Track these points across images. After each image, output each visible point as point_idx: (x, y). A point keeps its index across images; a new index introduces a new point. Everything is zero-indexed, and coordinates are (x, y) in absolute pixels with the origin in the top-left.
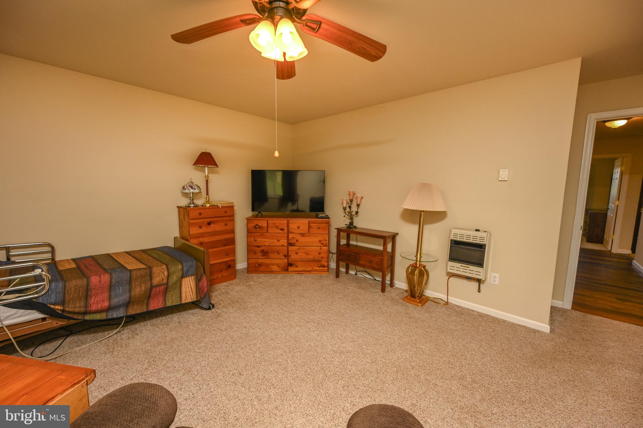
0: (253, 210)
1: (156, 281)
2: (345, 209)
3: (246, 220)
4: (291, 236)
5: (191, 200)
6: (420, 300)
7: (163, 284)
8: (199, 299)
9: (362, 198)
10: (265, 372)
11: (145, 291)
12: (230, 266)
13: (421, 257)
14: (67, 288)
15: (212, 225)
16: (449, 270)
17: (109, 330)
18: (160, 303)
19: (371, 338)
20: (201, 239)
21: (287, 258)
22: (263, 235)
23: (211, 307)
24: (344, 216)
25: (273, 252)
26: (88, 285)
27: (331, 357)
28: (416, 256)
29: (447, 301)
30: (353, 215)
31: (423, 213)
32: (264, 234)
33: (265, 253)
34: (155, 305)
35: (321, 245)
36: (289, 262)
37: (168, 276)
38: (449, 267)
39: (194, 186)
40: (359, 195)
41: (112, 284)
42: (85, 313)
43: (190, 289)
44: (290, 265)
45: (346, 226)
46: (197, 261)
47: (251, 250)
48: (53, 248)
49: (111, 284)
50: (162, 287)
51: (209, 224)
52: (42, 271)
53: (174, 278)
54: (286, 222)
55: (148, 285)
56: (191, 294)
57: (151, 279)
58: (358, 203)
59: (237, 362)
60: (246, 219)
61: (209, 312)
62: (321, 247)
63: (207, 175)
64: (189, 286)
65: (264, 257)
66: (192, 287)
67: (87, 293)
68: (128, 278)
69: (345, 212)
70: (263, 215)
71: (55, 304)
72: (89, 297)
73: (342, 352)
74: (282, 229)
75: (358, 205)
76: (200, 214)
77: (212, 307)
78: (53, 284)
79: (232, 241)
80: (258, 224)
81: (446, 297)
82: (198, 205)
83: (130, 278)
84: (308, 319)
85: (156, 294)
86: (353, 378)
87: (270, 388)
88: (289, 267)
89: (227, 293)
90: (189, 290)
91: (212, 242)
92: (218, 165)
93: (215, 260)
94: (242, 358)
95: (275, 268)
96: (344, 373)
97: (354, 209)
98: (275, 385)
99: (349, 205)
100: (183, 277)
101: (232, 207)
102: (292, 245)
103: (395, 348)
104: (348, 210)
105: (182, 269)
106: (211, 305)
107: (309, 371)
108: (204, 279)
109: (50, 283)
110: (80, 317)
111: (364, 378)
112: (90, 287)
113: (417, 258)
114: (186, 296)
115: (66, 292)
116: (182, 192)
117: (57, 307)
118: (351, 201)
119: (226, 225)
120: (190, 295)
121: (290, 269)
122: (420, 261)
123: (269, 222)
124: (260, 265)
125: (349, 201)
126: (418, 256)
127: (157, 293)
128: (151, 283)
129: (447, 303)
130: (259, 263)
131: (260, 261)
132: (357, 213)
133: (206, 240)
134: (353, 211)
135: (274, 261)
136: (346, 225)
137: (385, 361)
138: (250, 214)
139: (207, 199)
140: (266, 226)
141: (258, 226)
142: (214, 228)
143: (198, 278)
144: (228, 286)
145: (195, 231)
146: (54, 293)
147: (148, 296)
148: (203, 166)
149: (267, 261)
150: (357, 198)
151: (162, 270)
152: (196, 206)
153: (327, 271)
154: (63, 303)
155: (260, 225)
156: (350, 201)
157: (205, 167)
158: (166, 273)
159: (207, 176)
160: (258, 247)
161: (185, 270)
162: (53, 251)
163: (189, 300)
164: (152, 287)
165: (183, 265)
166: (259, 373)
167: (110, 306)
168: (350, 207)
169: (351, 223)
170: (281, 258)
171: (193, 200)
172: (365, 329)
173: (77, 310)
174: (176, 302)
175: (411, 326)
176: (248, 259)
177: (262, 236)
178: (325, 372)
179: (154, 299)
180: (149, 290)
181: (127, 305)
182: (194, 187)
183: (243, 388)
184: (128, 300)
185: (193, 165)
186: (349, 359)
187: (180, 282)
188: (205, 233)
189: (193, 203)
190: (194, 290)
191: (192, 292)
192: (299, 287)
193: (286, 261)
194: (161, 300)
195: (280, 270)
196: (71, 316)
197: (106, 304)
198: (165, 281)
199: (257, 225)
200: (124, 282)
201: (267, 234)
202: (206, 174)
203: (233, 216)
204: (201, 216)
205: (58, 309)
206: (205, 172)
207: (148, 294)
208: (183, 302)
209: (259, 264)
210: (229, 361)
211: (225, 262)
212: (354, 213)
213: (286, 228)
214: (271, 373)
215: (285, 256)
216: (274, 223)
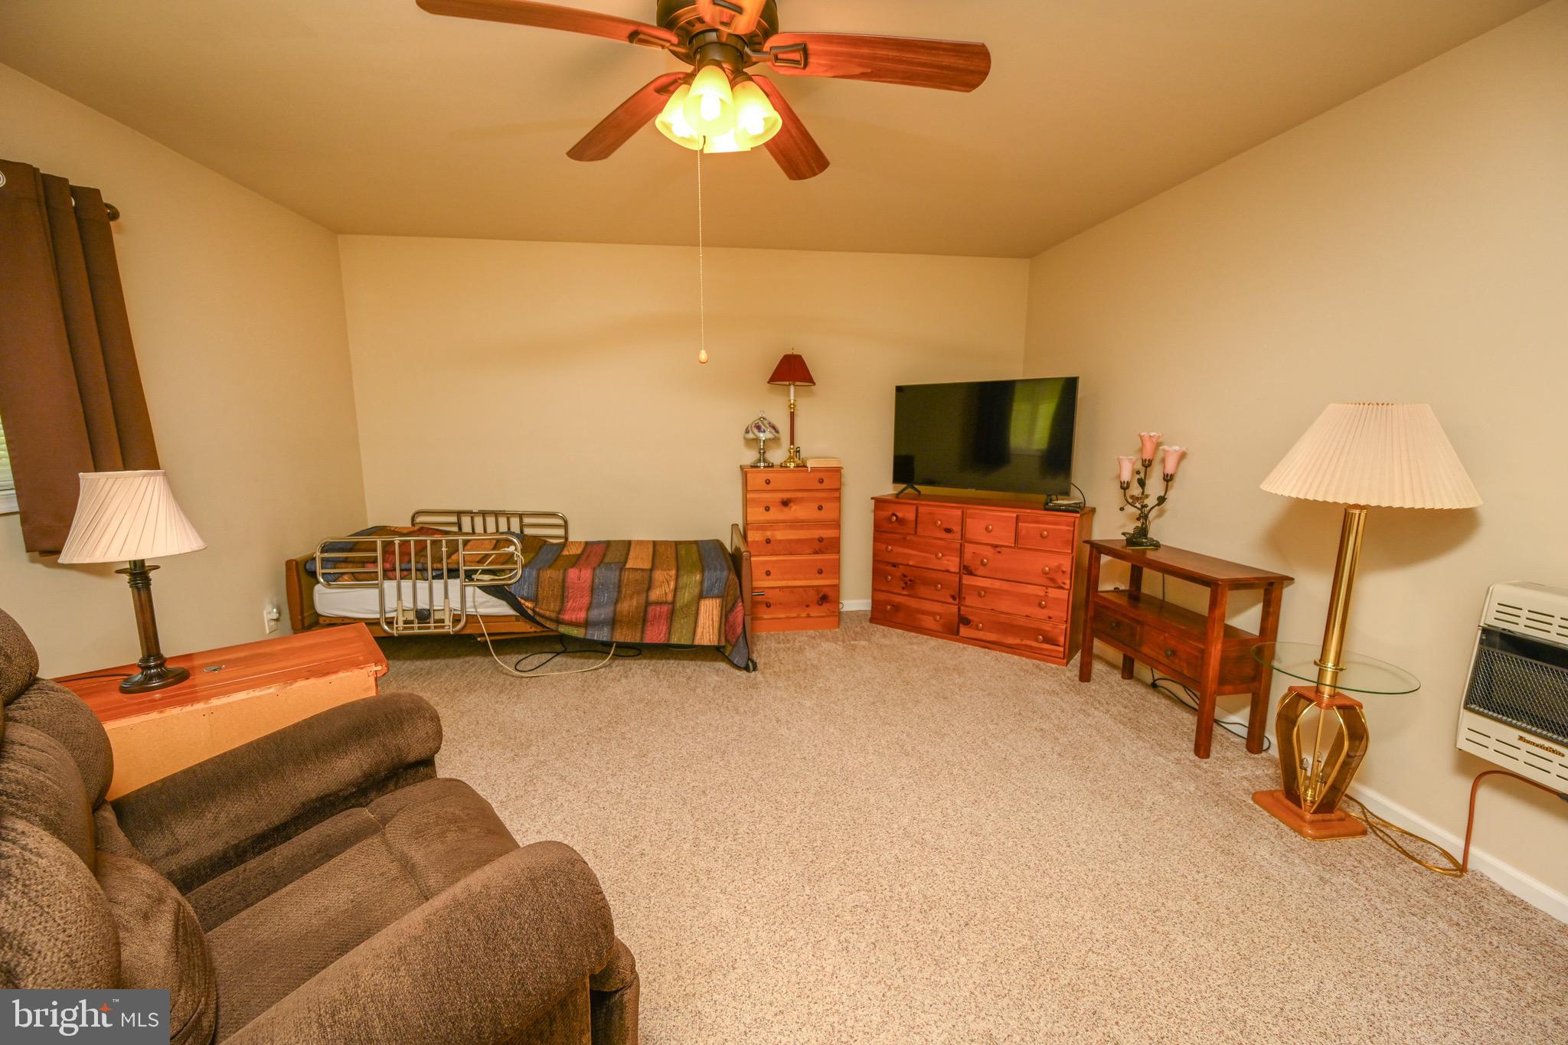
0: (897, 479)
1: (655, 594)
2: (1125, 487)
3: (873, 501)
4: (969, 549)
5: (760, 453)
6: (1319, 817)
7: (666, 603)
8: (723, 643)
9: (1183, 456)
10: (743, 807)
11: (637, 608)
12: (828, 598)
13: (1338, 669)
14: (540, 579)
15: (794, 507)
16: (1463, 745)
17: (596, 658)
18: (662, 635)
19: (1031, 847)
20: (768, 534)
21: (957, 602)
22: (905, 538)
23: (750, 666)
24: (1122, 509)
25: (926, 582)
26: (564, 581)
27: (889, 841)
28: (1321, 663)
29: (1461, 861)
30: (1148, 508)
31: (1357, 512)
32: (909, 538)
33: (909, 582)
34: (655, 634)
35: (1048, 583)
36: (962, 613)
37: (676, 589)
38: (1464, 733)
39: (764, 425)
40: (1173, 449)
41: (595, 586)
42: (558, 622)
43: (711, 622)
44: (965, 621)
45: (1124, 538)
46: (730, 572)
47: (881, 569)
48: (566, 522)
49: (593, 586)
50: (665, 608)
51: (785, 503)
52: (516, 549)
53: (686, 596)
54: (959, 513)
55: (642, 600)
56: (711, 631)
57: (649, 589)
58: (1170, 470)
59: (716, 771)
60: (872, 498)
61: (744, 674)
62: (1047, 587)
63: (792, 402)
64: (711, 617)
65: (905, 593)
66: (714, 619)
67: (563, 592)
68: (616, 581)
69: (1125, 495)
70: (922, 493)
71: (527, 599)
72: (566, 600)
73: (923, 843)
74: (948, 531)
75: (1168, 479)
76: (768, 482)
77: (751, 668)
78: (527, 570)
79: (832, 546)
80: (898, 514)
81: (1462, 843)
82: (773, 464)
83: (620, 581)
84: (913, 748)
85: (655, 615)
86: (897, 902)
87: (727, 837)
88: (961, 625)
89: (801, 650)
90: (709, 623)
91: (790, 541)
92: (815, 381)
93: (795, 579)
94: (729, 768)
95: (928, 622)
96: (884, 882)
97: (1155, 487)
98: (740, 836)
99: (1138, 476)
100: (701, 596)
101: (837, 471)
102: (971, 573)
103: (1080, 898)
104: (1136, 490)
105: (702, 582)
106: (750, 663)
107: (819, 843)
108: (739, 608)
109: (522, 568)
110: (552, 626)
111: (920, 916)
112: (567, 585)
113: (1321, 673)
114: (703, 632)
115: (540, 585)
116: (745, 438)
117: (527, 604)
118: (1147, 464)
119: (820, 508)
120: (709, 632)
121: (964, 631)
122: (1334, 686)
123: (921, 509)
124: (897, 608)
125: (1139, 466)
126: (1330, 664)
127: (657, 617)
128: (647, 597)
129: (1462, 868)
130: (895, 604)
131: (898, 599)
132: (1161, 500)
133: (780, 535)
134: (1147, 496)
135: (927, 606)
136: (1124, 534)
137: (1015, 910)
138: (888, 488)
139: (790, 452)
140: (914, 519)
141: (897, 517)
142: (797, 512)
143: (726, 606)
144: (814, 638)
145: (757, 514)
146: (527, 583)
147: (643, 619)
148: (787, 383)
149: (913, 603)
150: (1163, 461)
151: (668, 578)
152: (768, 467)
153: (1062, 656)
154: (535, 599)
155: (900, 515)
156: (1143, 465)
157: (790, 385)
158: (672, 585)
159: (794, 405)
160: (894, 565)
161: (706, 585)
162: (566, 526)
163: (706, 642)
164: (648, 604)
165: (703, 575)
166: (731, 805)
167: (587, 620)
168: (1142, 483)
169: (1142, 532)
170: (943, 600)
171: (764, 453)
172: (1035, 822)
173: (548, 614)
174: (685, 641)
175: (1202, 874)
176: (875, 590)
177: (904, 542)
178: (846, 861)
179: (652, 625)
180: (643, 607)
181: (613, 622)
182: (763, 427)
183: (689, 816)
184: (611, 615)
185: (768, 383)
186: (924, 863)
187: (696, 605)
188: (776, 522)
189: (765, 461)
190: (716, 625)
191: (713, 628)
192: (957, 676)
193: (955, 609)
194: (664, 630)
195: (941, 630)
196: (542, 621)
197: (582, 615)
198: (670, 598)
199: (894, 514)
200: (611, 586)
201: (913, 538)
202: (790, 401)
203: (838, 490)
204: (769, 487)
205: (527, 607)
206: (789, 395)
207: (642, 614)
208: (697, 642)
209: (893, 606)
210: (707, 765)
211: (817, 588)
212: (1151, 501)
213: (957, 528)
214: (750, 814)
215: (954, 598)
216: (930, 513)
